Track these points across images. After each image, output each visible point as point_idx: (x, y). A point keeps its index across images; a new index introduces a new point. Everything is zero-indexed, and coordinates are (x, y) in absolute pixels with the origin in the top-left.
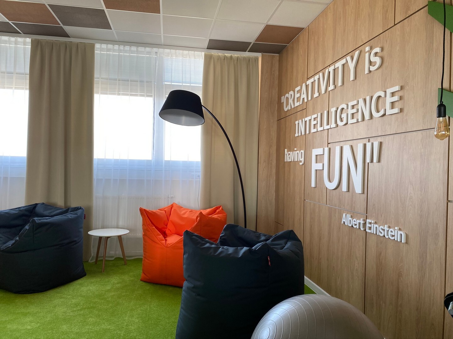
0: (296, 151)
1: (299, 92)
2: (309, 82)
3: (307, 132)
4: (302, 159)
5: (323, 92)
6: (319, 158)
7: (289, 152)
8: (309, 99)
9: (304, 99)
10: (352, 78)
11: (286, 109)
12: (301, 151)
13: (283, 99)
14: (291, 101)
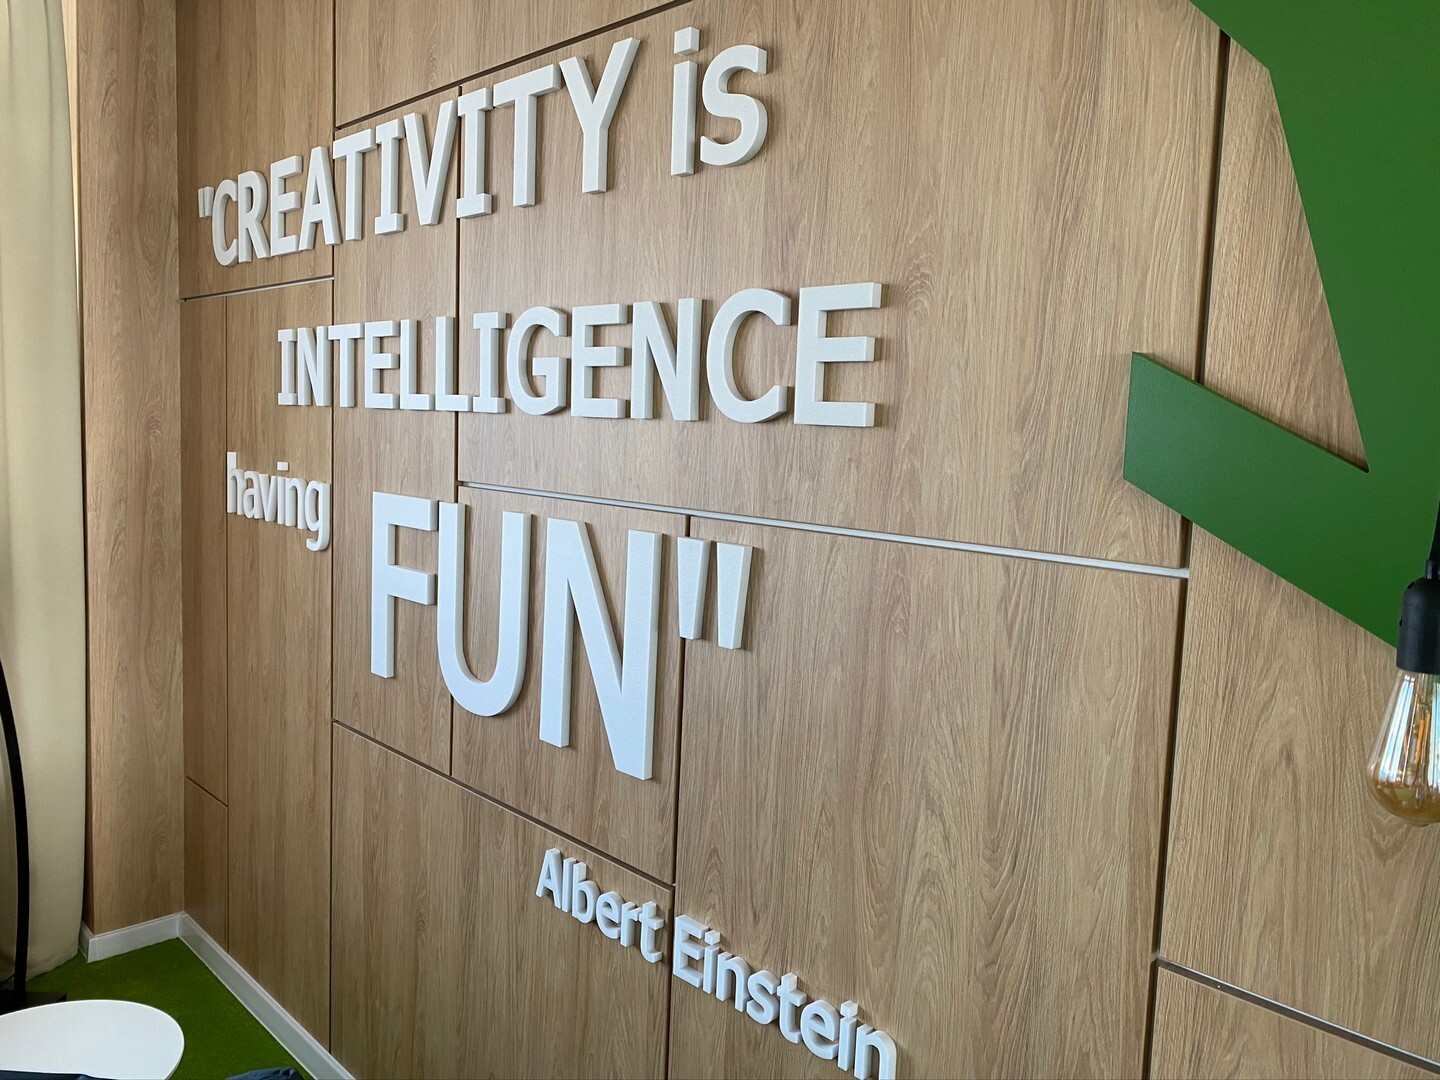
0: (284, 474)
1: (295, 182)
2: (348, 146)
3: (344, 399)
4: (321, 526)
5: (426, 213)
6: (409, 547)
7: (249, 474)
8: (351, 233)
9: (317, 225)
10: (592, 176)
11: (225, 258)
12: (313, 485)
13: (209, 203)
14: (248, 220)
